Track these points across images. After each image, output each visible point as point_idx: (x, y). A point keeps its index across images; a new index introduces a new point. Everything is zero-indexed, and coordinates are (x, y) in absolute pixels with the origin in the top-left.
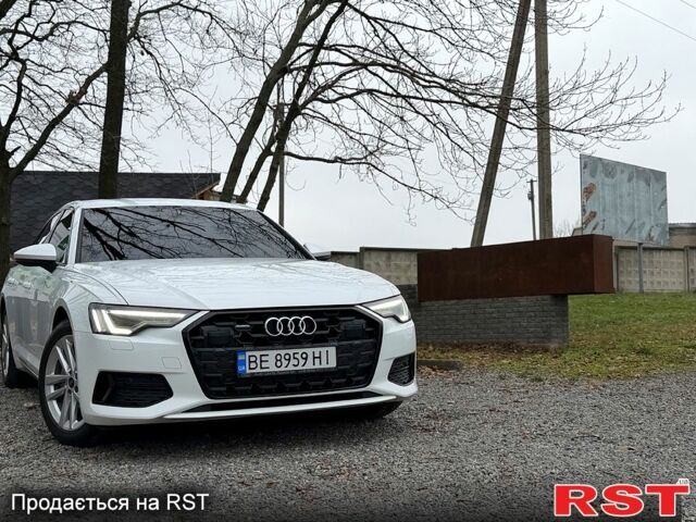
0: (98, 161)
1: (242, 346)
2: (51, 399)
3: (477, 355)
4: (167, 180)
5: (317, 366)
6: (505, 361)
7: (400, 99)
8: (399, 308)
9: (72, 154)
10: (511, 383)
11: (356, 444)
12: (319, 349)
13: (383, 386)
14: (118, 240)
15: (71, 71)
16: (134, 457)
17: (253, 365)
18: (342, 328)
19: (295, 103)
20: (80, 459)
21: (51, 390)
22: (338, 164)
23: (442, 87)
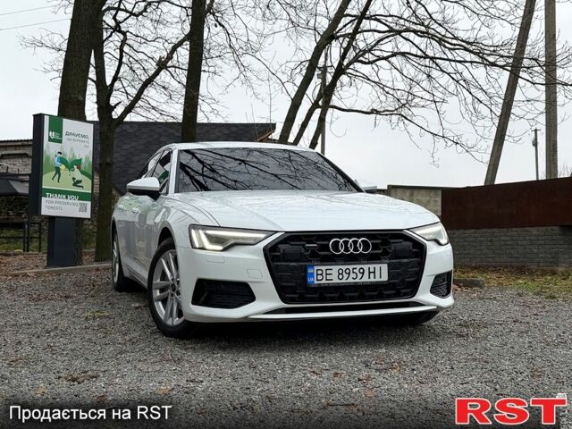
0: (182, 113)
1: (311, 261)
2: (158, 300)
3: (494, 276)
4: (234, 129)
5: (372, 280)
6: (521, 281)
7: (428, 60)
8: (439, 233)
9: (160, 108)
10: (528, 299)
11: (402, 345)
12: (375, 265)
13: (426, 297)
14: (203, 175)
15: (160, 40)
16: (224, 349)
17: (320, 277)
18: (393, 248)
19: (340, 64)
20: (181, 349)
21: (157, 293)
22: (374, 115)
23: (466, 49)
